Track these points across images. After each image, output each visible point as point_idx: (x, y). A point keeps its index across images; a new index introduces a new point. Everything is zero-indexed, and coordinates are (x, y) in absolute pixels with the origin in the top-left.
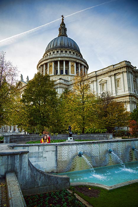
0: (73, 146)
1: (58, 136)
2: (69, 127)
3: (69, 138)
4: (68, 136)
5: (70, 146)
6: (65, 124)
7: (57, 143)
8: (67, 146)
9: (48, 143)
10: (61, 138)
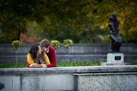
0: (127, 77)
1: (72, 50)
2: (111, 20)
3: (111, 56)
4: (105, 51)
5: (118, 77)
6: (95, 11)
7: (79, 68)
8: (110, 77)
9: (48, 66)
10: (81, 58)
